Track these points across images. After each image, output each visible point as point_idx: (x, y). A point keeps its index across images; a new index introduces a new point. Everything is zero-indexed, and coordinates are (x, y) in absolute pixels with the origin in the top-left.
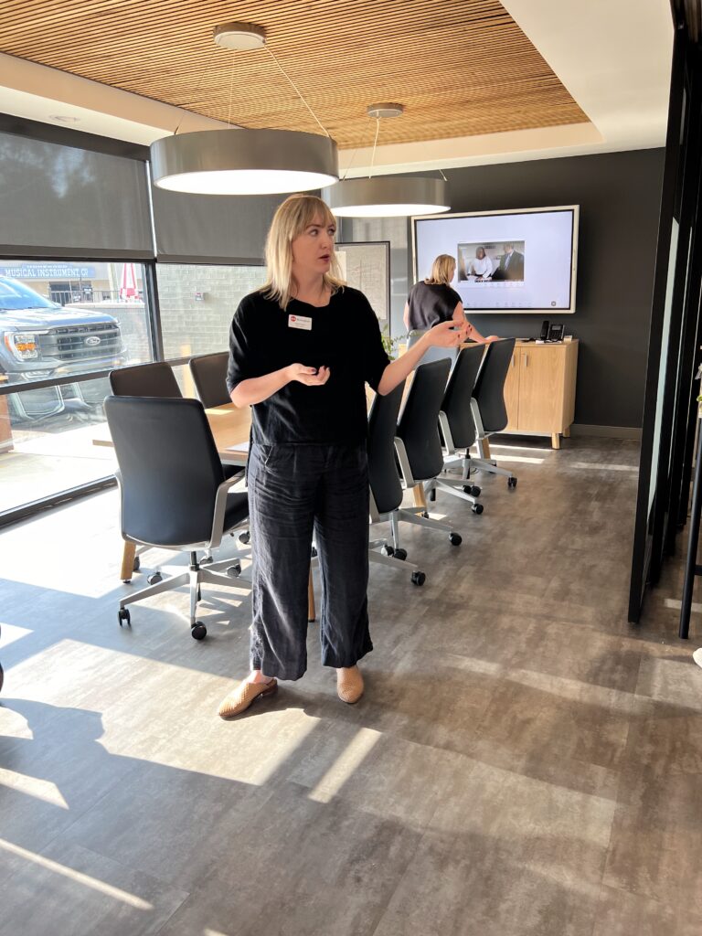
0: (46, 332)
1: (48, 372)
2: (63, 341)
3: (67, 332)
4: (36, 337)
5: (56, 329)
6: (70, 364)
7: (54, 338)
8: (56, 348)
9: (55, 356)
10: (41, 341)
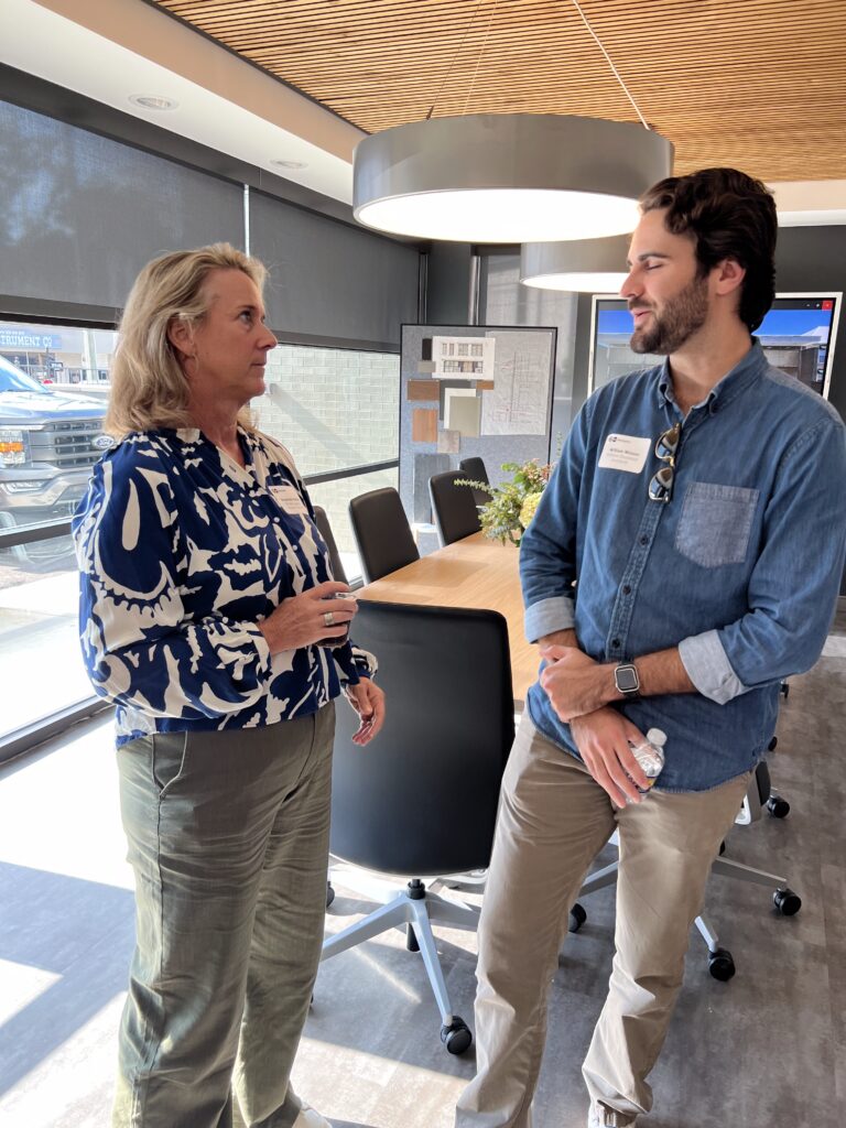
0: (40, 427)
1: (40, 484)
2: (62, 440)
3: (68, 428)
4: (25, 435)
5: (53, 424)
6: (70, 473)
7: (50, 436)
8: (51, 450)
9: (52, 462)
10: (31, 442)
